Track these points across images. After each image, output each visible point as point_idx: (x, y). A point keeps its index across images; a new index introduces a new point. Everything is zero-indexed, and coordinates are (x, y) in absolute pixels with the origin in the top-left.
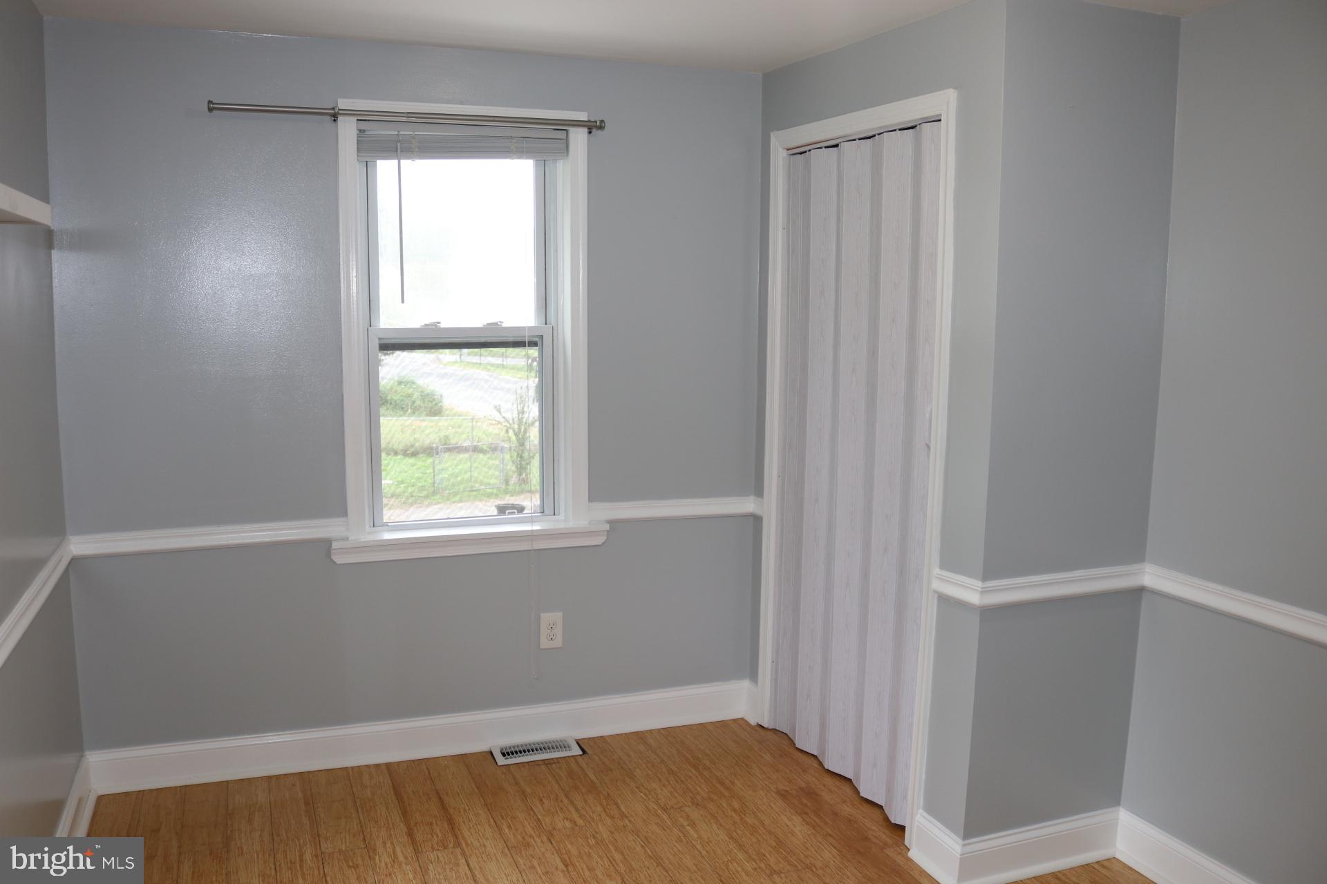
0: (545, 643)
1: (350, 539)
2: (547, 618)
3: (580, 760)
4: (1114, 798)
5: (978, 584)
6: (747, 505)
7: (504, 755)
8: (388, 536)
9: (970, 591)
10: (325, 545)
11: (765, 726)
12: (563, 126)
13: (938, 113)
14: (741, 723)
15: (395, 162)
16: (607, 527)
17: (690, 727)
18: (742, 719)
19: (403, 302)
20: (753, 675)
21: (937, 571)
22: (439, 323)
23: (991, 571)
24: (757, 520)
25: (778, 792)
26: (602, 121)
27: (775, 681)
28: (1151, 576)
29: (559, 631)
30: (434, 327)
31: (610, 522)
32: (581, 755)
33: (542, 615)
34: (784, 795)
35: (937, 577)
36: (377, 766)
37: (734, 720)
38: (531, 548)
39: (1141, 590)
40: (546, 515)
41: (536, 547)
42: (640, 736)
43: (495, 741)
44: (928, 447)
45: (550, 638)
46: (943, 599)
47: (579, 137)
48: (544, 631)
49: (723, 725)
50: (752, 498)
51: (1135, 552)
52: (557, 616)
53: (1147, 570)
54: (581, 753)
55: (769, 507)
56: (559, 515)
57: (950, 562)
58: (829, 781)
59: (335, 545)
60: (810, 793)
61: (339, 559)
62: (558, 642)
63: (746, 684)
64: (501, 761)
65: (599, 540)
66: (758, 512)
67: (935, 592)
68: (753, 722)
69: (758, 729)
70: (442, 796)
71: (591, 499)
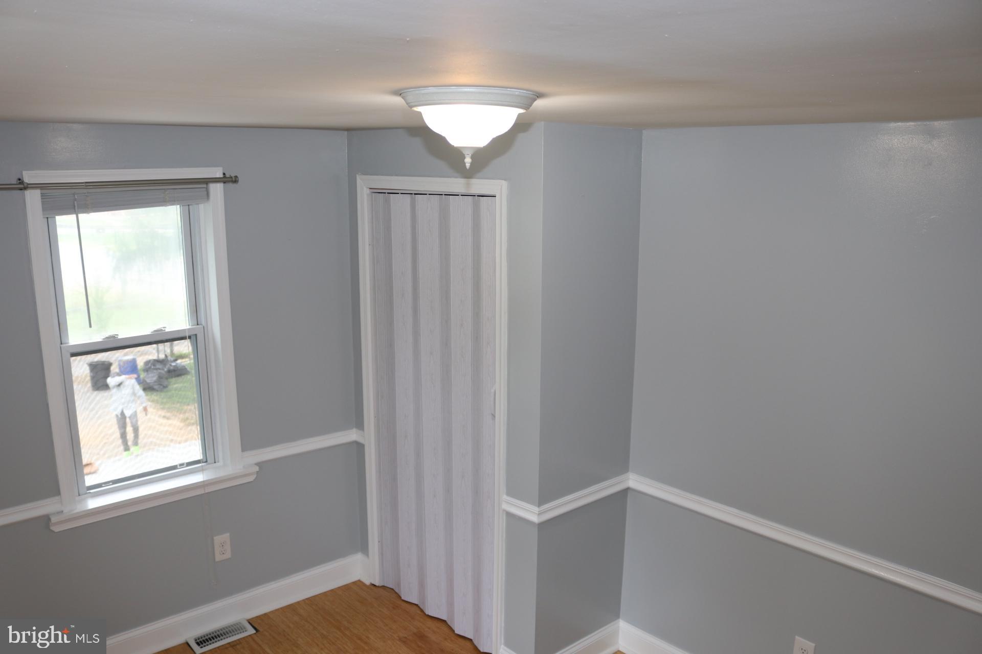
0: (218, 558)
1: (64, 512)
2: (218, 539)
3: (256, 637)
4: (616, 615)
5: (536, 509)
6: (352, 435)
7: (198, 644)
9: (531, 513)
10: (45, 520)
11: (377, 585)
13: (493, 193)
14: (359, 584)
15: (73, 217)
16: (257, 469)
17: (325, 594)
18: (359, 581)
19: (90, 326)
20: (364, 548)
21: (505, 497)
22: (117, 335)
23: (543, 499)
25: (400, 640)
26: (236, 177)
27: (382, 554)
28: (634, 481)
29: (228, 547)
30: (113, 337)
31: (257, 464)
32: (255, 634)
33: (215, 538)
34: (404, 641)
35: (505, 502)
37: (354, 583)
38: (203, 493)
39: (627, 490)
40: (209, 464)
41: (206, 492)
42: (292, 608)
43: (191, 635)
45: (222, 553)
46: (509, 515)
48: (217, 549)
49: (347, 588)
50: (354, 430)
52: (226, 537)
53: (630, 477)
54: (255, 632)
55: (368, 437)
56: (218, 462)
57: (514, 491)
58: (430, 623)
59: (53, 518)
61: (57, 529)
62: (228, 555)
63: (359, 556)
64: (198, 650)
65: (251, 479)
66: (361, 440)
67: (504, 510)
68: (367, 582)
69: (372, 587)
71: (243, 450)
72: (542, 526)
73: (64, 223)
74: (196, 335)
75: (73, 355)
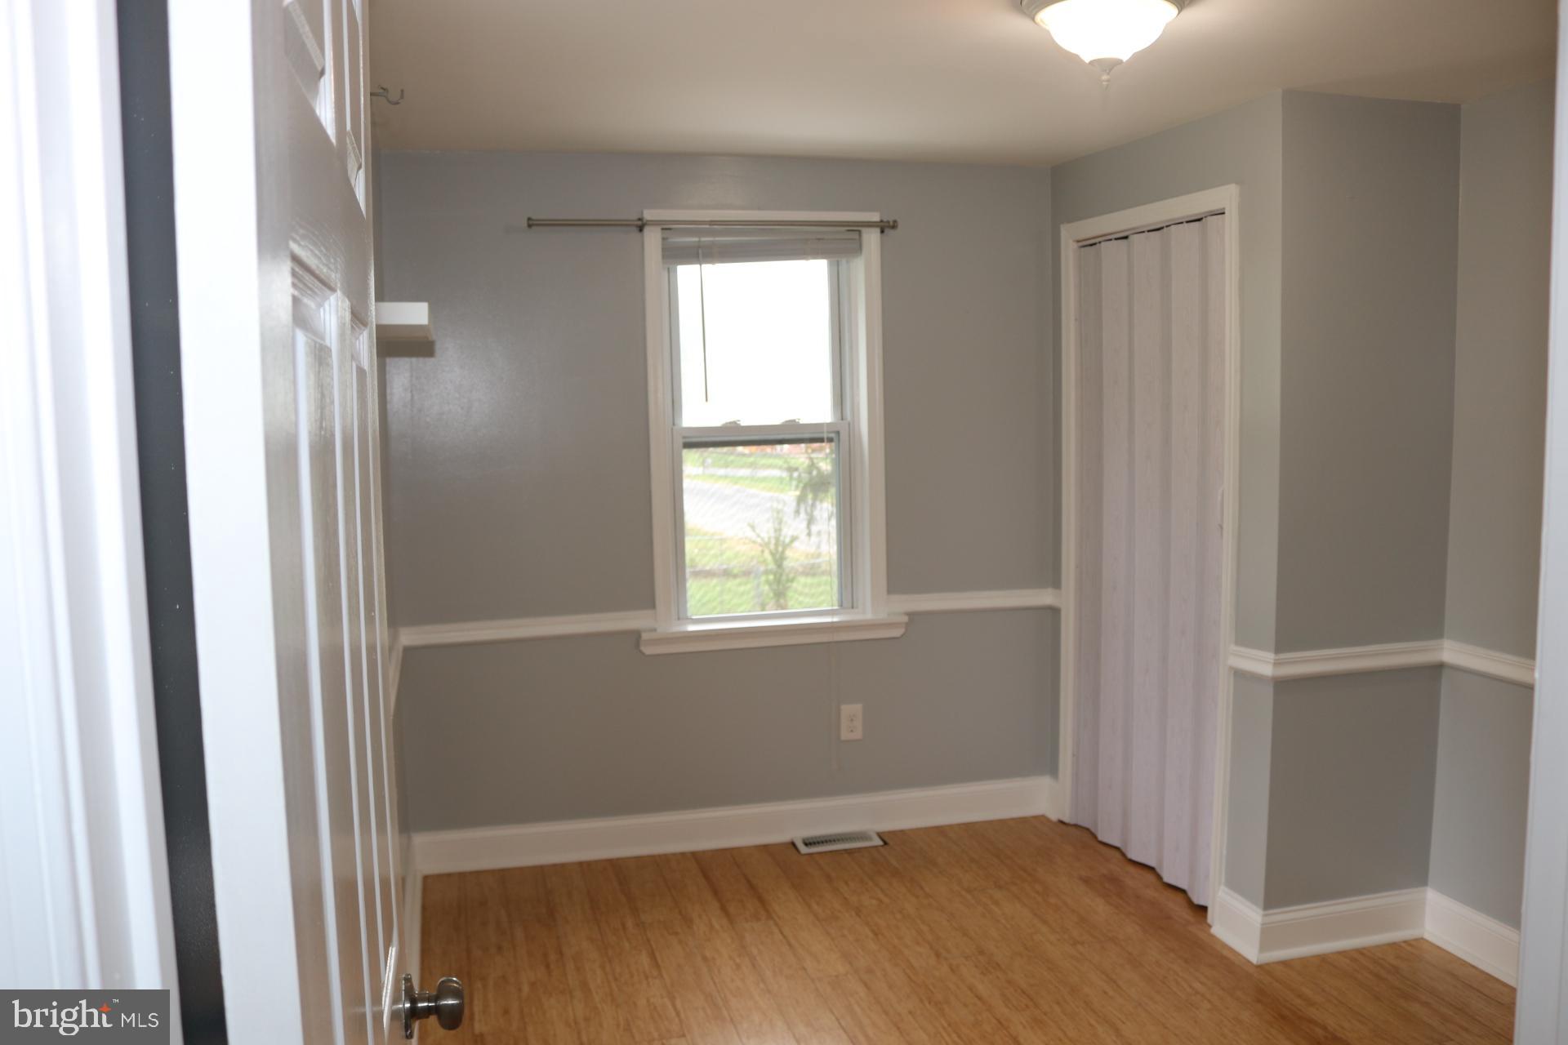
0: (845, 735)
1: (658, 630)
2: (847, 709)
3: (882, 849)
4: (1420, 878)
5: (1270, 656)
6: (1044, 597)
7: (806, 844)
8: (692, 628)
9: (1263, 663)
10: (635, 636)
11: (1067, 822)
12: (856, 228)
13: (1222, 207)
14: (1042, 819)
15: (698, 266)
16: (905, 619)
17: (991, 823)
18: (1043, 816)
19: (707, 400)
20: (1053, 771)
21: (1233, 647)
22: (740, 421)
24: (1055, 611)
25: (1081, 878)
26: (895, 222)
27: (1076, 776)
28: (1451, 652)
29: (859, 724)
30: (735, 425)
31: (909, 614)
32: (882, 846)
33: (843, 707)
34: (1086, 881)
35: (1233, 654)
36: (683, 854)
37: (1035, 817)
38: (831, 640)
39: (1440, 667)
40: (845, 608)
41: (835, 640)
42: (940, 830)
43: (798, 834)
44: (1221, 527)
45: (850, 730)
46: (1239, 675)
47: (872, 238)
48: (844, 723)
49: (1024, 821)
50: (1050, 590)
51: (1434, 628)
52: (857, 708)
53: (1446, 646)
54: (881, 843)
55: (1065, 599)
56: (857, 607)
57: (1245, 637)
58: (1131, 869)
59: (645, 636)
60: (1113, 879)
61: (648, 650)
62: (858, 734)
63: (1045, 781)
64: (804, 849)
65: (897, 632)
66: (1056, 606)
67: (1231, 668)
68: (1054, 818)
69: (1059, 825)
70: (749, 879)
71: (889, 592)
72: (1283, 686)
73: (687, 275)
74: (839, 436)
75: (689, 446)
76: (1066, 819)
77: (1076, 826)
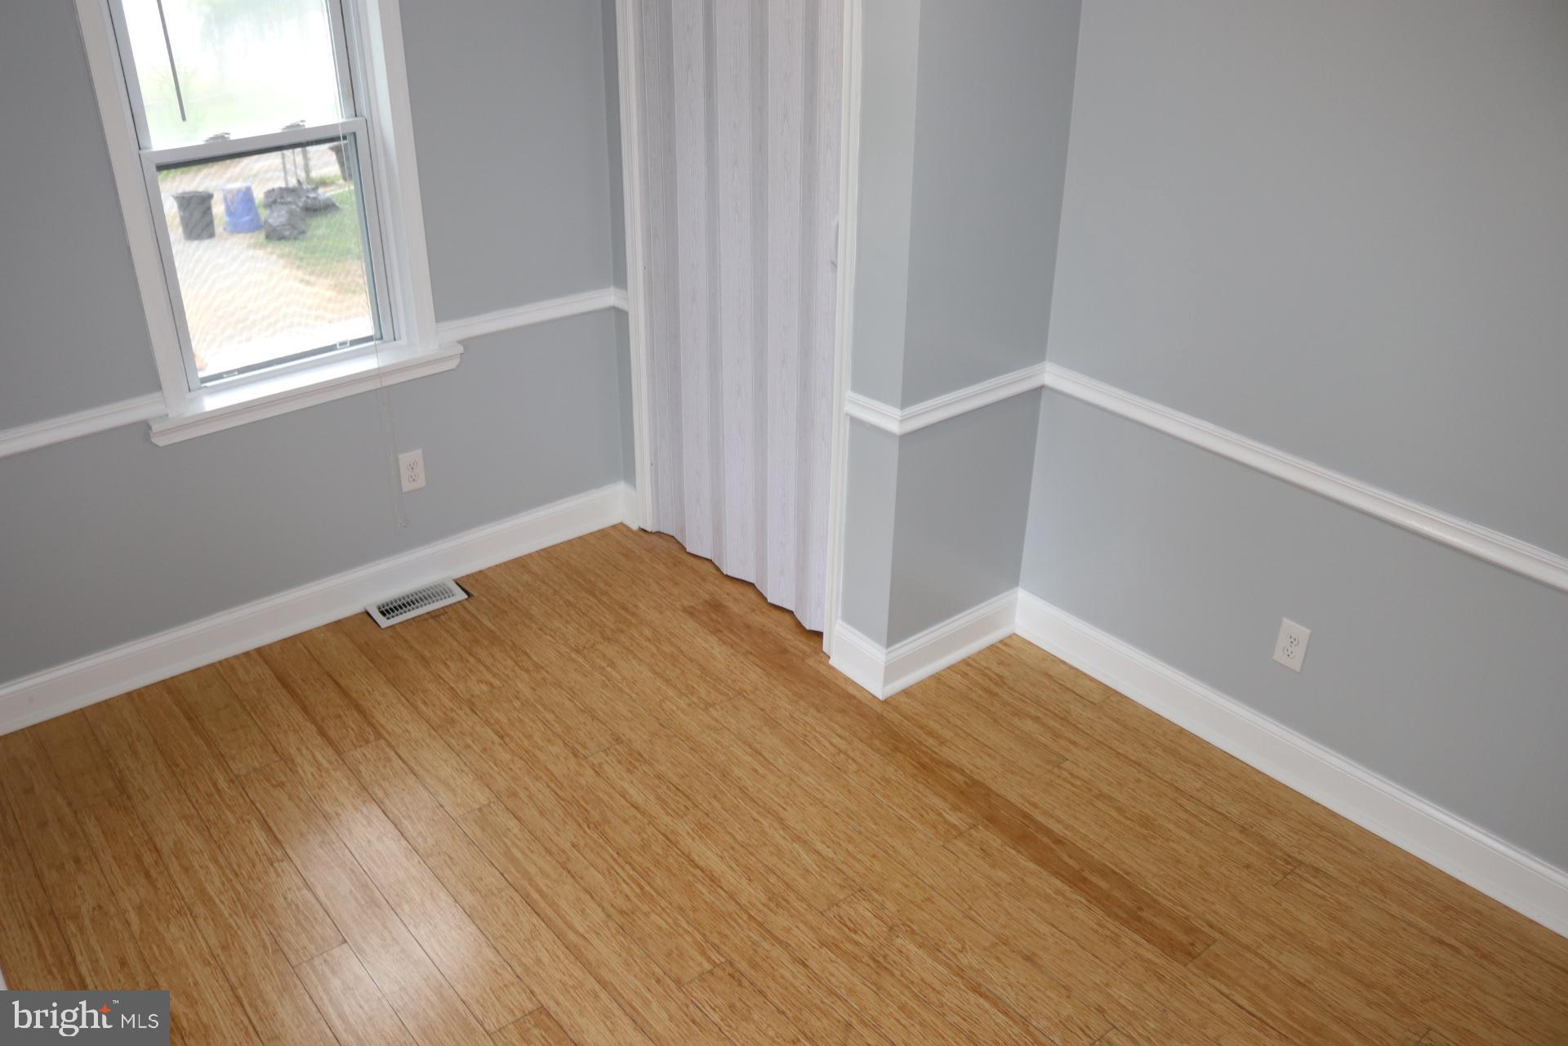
0: (407, 486)
1: (170, 416)
2: (405, 458)
3: (466, 603)
4: (1013, 581)
5: (897, 413)
6: (608, 298)
7: (383, 613)
8: (212, 403)
9: (891, 419)
10: (143, 428)
11: (649, 530)
14: (621, 529)
16: (461, 349)
17: (570, 543)
18: (621, 523)
19: (184, 118)
20: (629, 475)
21: (849, 394)
22: (228, 134)
23: (909, 397)
24: (621, 313)
25: (685, 610)
27: (656, 483)
28: (1052, 375)
29: (420, 470)
30: (221, 138)
31: (460, 342)
32: (467, 599)
33: (401, 456)
34: (690, 612)
35: (850, 401)
36: (247, 654)
37: (614, 527)
38: (379, 386)
39: (1040, 389)
40: (386, 342)
41: (384, 385)
42: (520, 563)
43: (371, 601)
44: (834, 265)
45: (411, 479)
46: (855, 422)
48: (404, 473)
49: (603, 534)
50: (612, 289)
51: (1036, 352)
52: (415, 455)
53: (1047, 369)
54: (467, 597)
55: (634, 300)
56: (400, 339)
57: (864, 383)
58: (730, 587)
59: (156, 428)
60: (716, 606)
61: (160, 441)
62: (421, 482)
63: (621, 488)
64: (384, 622)
65: (452, 365)
66: (621, 305)
67: (847, 414)
68: (634, 526)
69: (642, 534)
70: (336, 678)
71: (437, 320)
72: (907, 439)
74: (354, 134)
75: (161, 168)
76: (649, 529)
77: (659, 534)
